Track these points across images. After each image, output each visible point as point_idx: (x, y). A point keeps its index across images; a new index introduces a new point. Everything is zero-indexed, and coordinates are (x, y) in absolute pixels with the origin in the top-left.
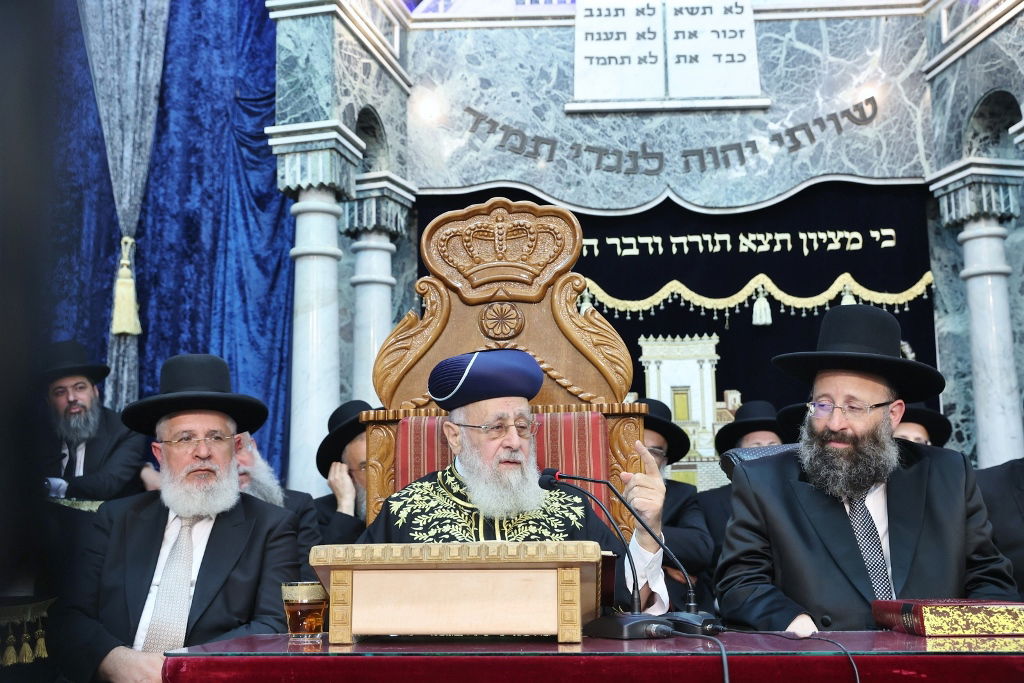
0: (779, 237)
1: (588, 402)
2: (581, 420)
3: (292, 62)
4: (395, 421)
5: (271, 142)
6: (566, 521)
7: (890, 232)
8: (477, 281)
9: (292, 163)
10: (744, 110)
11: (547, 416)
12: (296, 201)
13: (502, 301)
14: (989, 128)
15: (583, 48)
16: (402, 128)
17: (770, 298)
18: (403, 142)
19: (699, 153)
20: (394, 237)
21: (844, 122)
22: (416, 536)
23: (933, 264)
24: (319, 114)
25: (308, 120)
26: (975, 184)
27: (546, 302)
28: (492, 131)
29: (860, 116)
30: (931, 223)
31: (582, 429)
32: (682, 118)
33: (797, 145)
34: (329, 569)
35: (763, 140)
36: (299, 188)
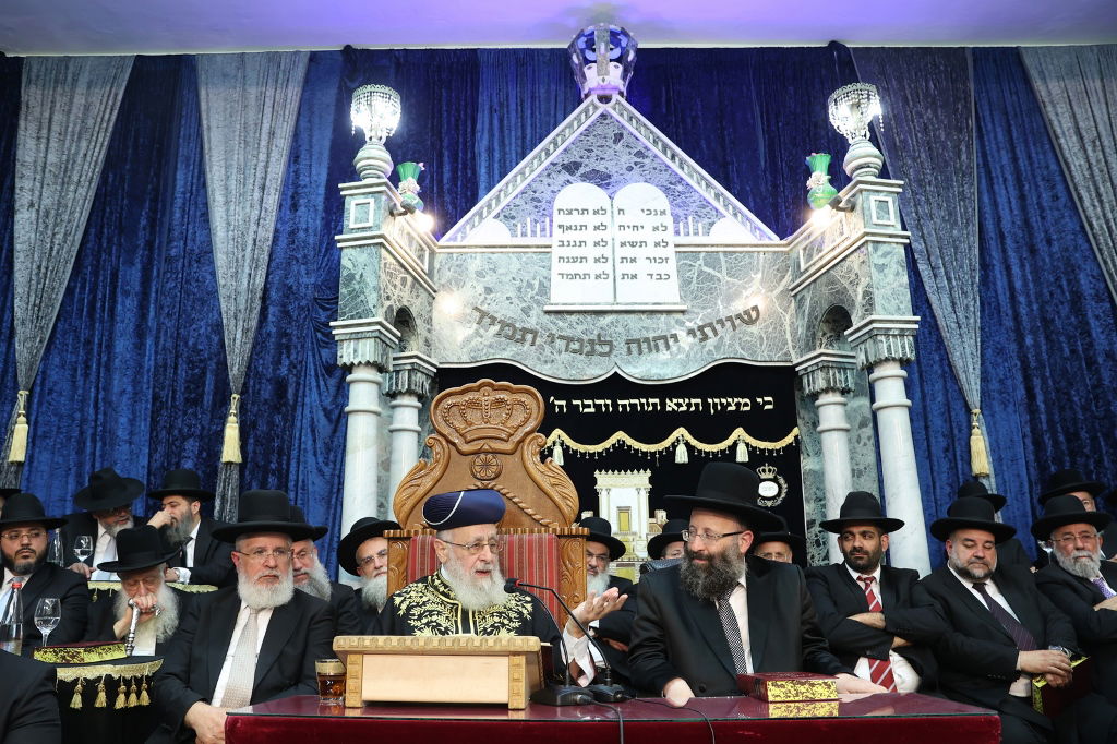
0: (693, 401)
1: (546, 526)
2: (540, 539)
3: (351, 277)
4: (408, 538)
5: (334, 332)
6: (520, 613)
7: (770, 399)
8: (469, 438)
9: (348, 348)
10: (669, 312)
11: (516, 537)
12: (351, 373)
13: (487, 452)
14: (832, 330)
15: (557, 267)
16: (429, 321)
17: (687, 444)
18: (429, 331)
19: (638, 341)
20: (420, 398)
21: (737, 322)
22: (413, 623)
23: (799, 421)
24: (368, 313)
25: (360, 317)
26: (825, 367)
27: (518, 453)
28: (492, 324)
29: (748, 318)
30: (797, 392)
31: (541, 546)
32: (626, 317)
33: (705, 338)
34: (346, 653)
35: (682, 334)
36: (352, 364)
